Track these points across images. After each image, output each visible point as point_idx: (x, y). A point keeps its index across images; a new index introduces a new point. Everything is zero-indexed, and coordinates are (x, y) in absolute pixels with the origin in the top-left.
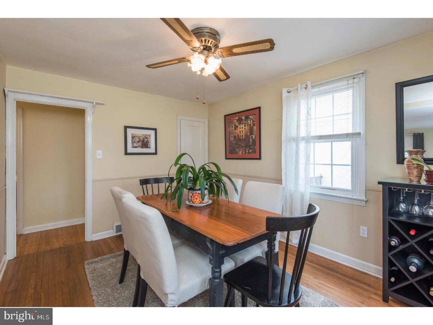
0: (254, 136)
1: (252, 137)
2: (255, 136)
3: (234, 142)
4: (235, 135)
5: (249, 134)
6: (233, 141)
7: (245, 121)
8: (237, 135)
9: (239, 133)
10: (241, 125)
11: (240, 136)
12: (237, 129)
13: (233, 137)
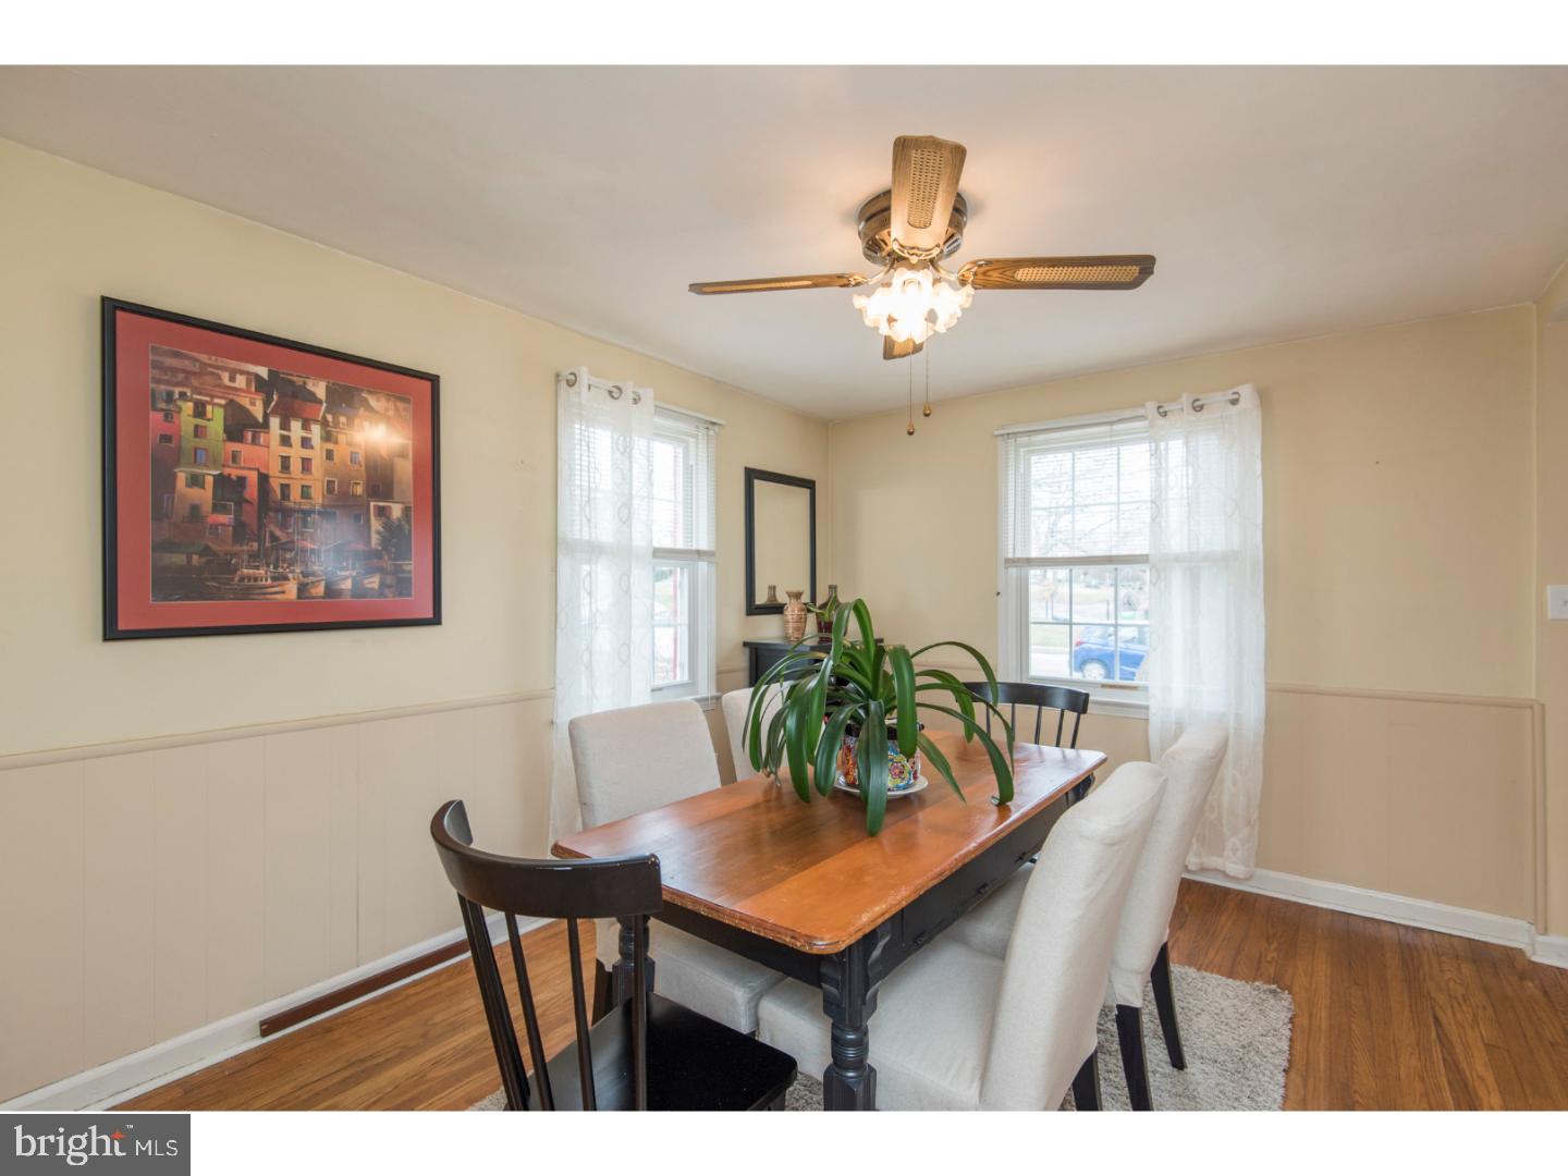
0: (396, 511)
1: (382, 512)
2: (407, 510)
3: (226, 519)
4: (234, 473)
5: (359, 490)
6: (207, 507)
7: (327, 411)
8: (253, 477)
9: (274, 469)
10: (296, 425)
11: (285, 488)
12: (254, 441)
13: (209, 480)
